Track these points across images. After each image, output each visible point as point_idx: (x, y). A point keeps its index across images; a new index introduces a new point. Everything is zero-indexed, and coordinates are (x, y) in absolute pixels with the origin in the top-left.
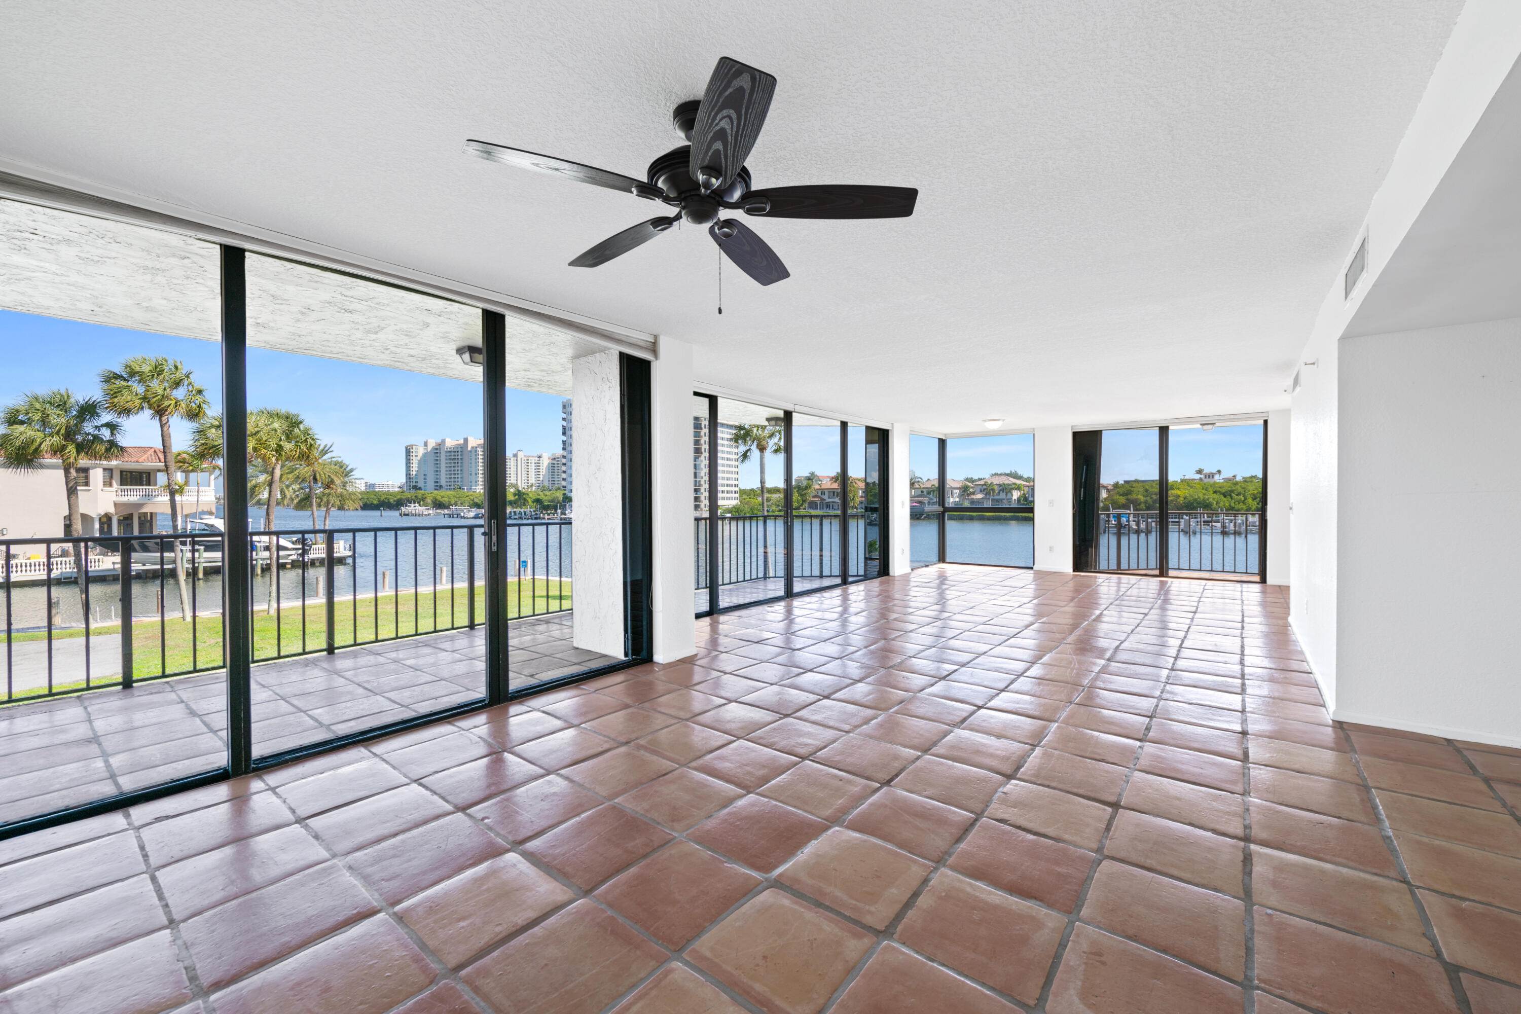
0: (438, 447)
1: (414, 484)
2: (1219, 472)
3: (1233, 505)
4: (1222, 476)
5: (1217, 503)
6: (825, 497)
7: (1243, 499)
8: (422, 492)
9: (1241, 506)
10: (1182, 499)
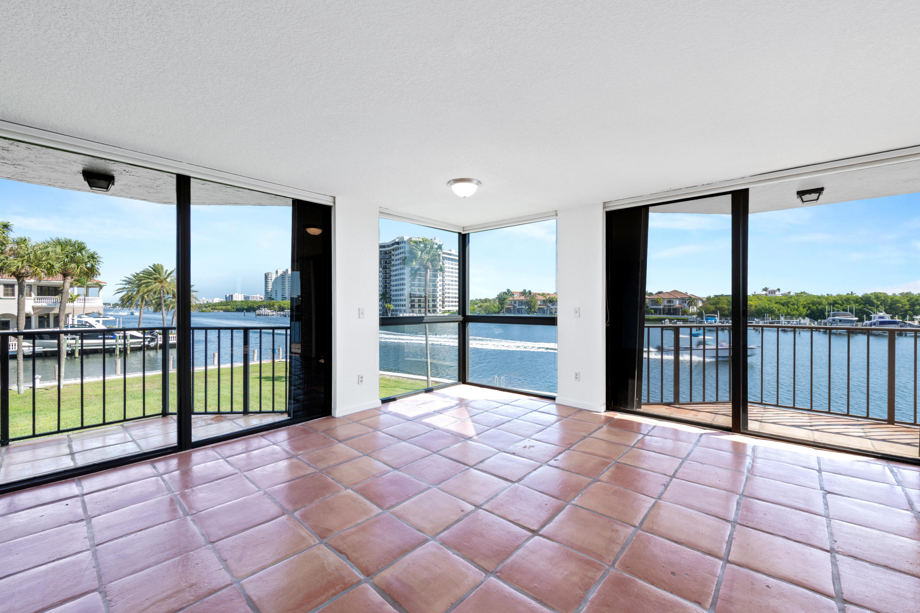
0: (284, 274)
1: (270, 296)
2: (779, 290)
3: (789, 311)
4: (781, 293)
5: (779, 310)
6: (517, 305)
7: (797, 308)
8: (273, 301)
9: (795, 312)
10: (754, 307)
